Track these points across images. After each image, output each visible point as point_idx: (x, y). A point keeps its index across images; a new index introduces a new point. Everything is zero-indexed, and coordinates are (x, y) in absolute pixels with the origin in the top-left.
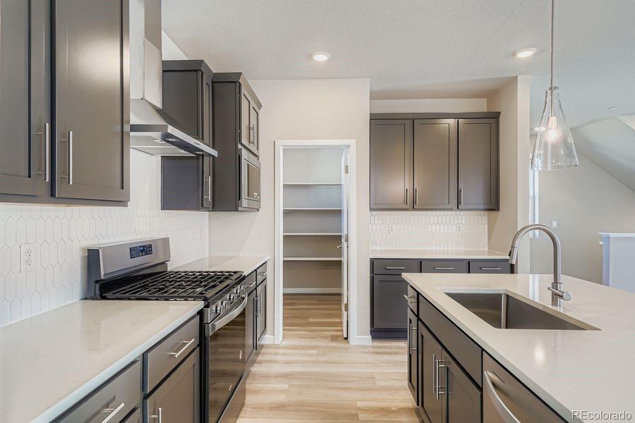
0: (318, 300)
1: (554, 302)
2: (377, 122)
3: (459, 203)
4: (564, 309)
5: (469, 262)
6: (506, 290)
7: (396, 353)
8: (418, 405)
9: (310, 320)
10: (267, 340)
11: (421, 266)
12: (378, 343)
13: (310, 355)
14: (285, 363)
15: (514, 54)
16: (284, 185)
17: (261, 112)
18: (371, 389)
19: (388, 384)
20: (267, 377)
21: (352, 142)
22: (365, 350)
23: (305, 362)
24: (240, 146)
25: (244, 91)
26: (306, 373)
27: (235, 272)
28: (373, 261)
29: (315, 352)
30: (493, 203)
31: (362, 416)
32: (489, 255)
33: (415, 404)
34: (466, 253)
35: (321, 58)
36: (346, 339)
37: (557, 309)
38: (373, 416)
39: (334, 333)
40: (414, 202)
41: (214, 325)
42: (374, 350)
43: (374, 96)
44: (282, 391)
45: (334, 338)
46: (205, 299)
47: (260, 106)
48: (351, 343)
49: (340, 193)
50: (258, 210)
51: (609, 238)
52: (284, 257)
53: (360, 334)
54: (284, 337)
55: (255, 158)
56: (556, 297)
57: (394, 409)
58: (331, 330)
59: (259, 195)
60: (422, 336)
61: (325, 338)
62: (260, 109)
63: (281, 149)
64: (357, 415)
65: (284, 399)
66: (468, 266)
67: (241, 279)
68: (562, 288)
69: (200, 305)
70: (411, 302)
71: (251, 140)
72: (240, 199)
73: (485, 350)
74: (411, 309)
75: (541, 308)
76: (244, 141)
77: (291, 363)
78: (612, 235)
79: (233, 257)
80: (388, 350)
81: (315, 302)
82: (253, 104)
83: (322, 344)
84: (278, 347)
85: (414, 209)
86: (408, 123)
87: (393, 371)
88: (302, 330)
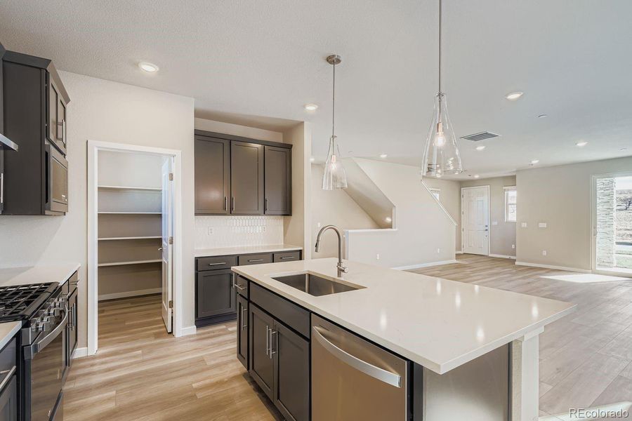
0: (132, 303)
1: (339, 275)
2: (201, 138)
3: (265, 209)
4: (345, 278)
5: (273, 254)
6: (309, 271)
7: (219, 335)
8: (248, 369)
9: (126, 324)
10: (79, 352)
11: (238, 259)
12: (201, 331)
13: (135, 357)
14: (106, 371)
15: (304, 106)
16: (99, 188)
17: (68, 106)
18: (203, 370)
19: (217, 361)
20: (87, 391)
21: (178, 153)
22: (192, 339)
23: (132, 364)
24: (46, 143)
25: (52, 81)
26: (134, 374)
27: (49, 284)
28: (197, 260)
29: (140, 352)
30: (287, 211)
31: (199, 395)
32: (285, 248)
33: (245, 369)
34: (268, 247)
35: (148, 68)
36: (171, 333)
37: (342, 279)
38: (210, 390)
39: (157, 331)
40: (231, 209)
41: (36, 346)
42: (200, 337)
43: (199, 114)
44: (109, 399)
45: (158, 336)
46: (23, 318)
47: (68, 100)
48: (177, 336)
49: (161, 198)
50: (65, 214)
51: (348, 232)
52: (99, 263)
53: (185, 325)
54: (100, 346)
55: (62, 156)
56: (341, 271)
57: (226, 380)
58: (152, 329)
59: (67, 198)
60: (253, 314)
61: (148, 336)
62: (67, 103)
63: (96, 150)
64: (195, 395)
65: (114, 404)
66: (273, 257)
67: (57, 291)
68: (343, 265)
69: (17, 326)
70: (242, 289)
71: (60, 136)
72: (47, 202)
73: (312, 312)
74: (240, 295)
75: (332, 280)
76: (52, 137)
77: (113, 370)
78: (349, 231)
79: (29, 268)
80: (212, 334)
81: (129, 305)
82: (60, 97)
83: (144, 344)
84: (93, 358)
85: (231, 213)
86: (226, 143)
87: (220, 350)
88: (119, 336)
